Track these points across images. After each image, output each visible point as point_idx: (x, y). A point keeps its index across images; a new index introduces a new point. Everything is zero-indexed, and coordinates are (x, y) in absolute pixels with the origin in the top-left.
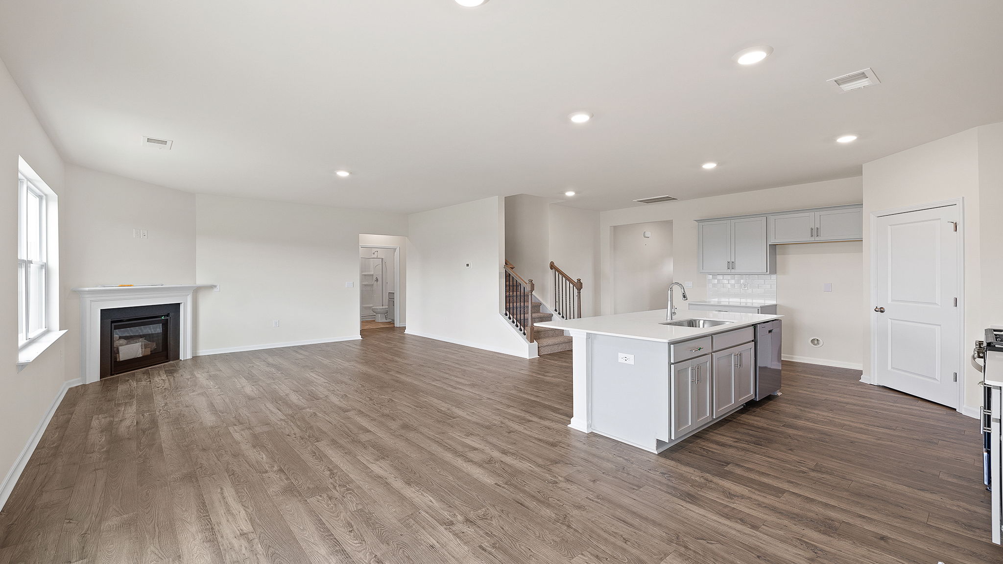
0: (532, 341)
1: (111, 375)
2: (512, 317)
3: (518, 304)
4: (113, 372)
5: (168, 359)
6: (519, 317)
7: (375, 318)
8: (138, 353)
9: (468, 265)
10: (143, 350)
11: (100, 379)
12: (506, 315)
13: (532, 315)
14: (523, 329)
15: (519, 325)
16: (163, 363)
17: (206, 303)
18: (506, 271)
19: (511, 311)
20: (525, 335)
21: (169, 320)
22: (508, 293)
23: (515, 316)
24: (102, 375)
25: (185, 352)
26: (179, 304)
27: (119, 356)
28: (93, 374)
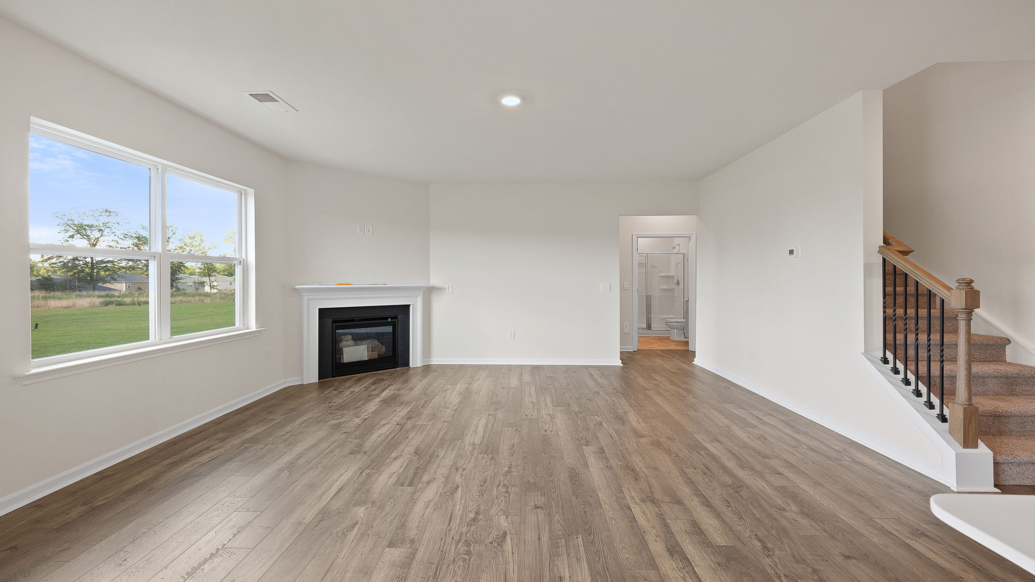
0: (969, 442)
1: (333, 377)
2: (900, 366)
3: (923, 338)
4: (334, 374)
5: (395, 365)
6: (923, 369)
7: (669, 334)
8: (364, 356)
9: (791, 252)
10: (370, 353)
11: (319, 380)
12: (885, 361)
13: (969, 369)
14: (936, 401)
15: (923, 389)
16: (389, 369)
17: (439, 304)
18: (884, 260)
19: (900, 352)
20: (943, 419)
21: (397, 322)
22: (890, 311)
23: (912, 366)
24: (321, 377)
25: (416, 359)
26: (409, 305)
27: (343, 357)
28: (311, 375)
